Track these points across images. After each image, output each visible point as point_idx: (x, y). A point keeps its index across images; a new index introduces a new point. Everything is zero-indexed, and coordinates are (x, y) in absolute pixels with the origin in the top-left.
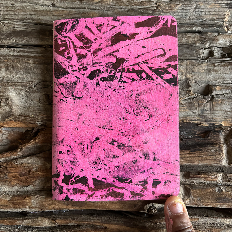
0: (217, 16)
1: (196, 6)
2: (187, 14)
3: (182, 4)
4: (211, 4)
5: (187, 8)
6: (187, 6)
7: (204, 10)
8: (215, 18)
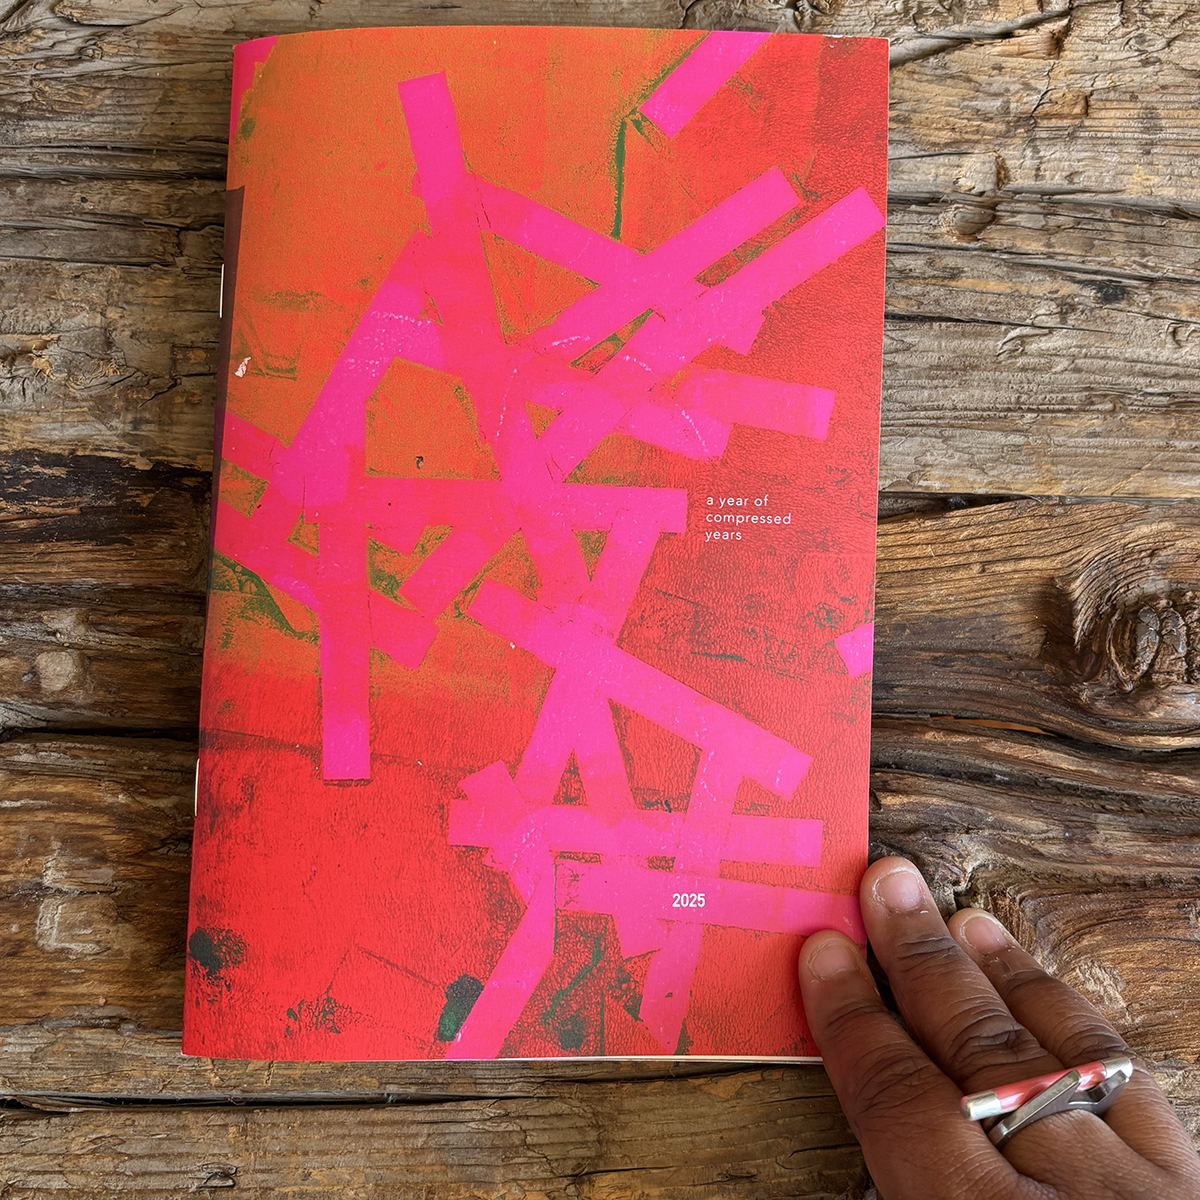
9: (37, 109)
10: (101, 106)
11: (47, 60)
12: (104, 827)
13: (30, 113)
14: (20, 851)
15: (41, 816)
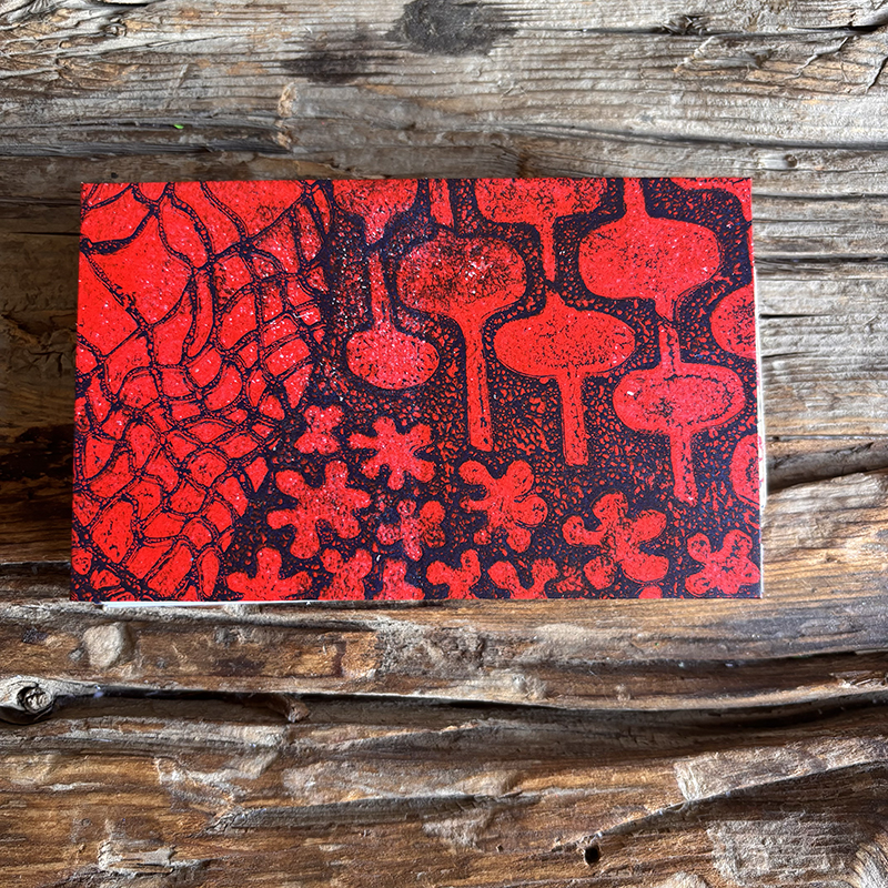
0: (254, 101)
1: (189, 70)
2: (159, 93)
3: (141, 65)
4: (233, 64)
5: (159, 78)
6: (158, 69)
7: (214, 84)
8: (247, 106)
9: (63, 87)
10: (127, 82)
11: (72, 38)
12: (159, 807)
13: (57, 91)
14: (74, 836)
15: (95, 799)
